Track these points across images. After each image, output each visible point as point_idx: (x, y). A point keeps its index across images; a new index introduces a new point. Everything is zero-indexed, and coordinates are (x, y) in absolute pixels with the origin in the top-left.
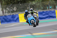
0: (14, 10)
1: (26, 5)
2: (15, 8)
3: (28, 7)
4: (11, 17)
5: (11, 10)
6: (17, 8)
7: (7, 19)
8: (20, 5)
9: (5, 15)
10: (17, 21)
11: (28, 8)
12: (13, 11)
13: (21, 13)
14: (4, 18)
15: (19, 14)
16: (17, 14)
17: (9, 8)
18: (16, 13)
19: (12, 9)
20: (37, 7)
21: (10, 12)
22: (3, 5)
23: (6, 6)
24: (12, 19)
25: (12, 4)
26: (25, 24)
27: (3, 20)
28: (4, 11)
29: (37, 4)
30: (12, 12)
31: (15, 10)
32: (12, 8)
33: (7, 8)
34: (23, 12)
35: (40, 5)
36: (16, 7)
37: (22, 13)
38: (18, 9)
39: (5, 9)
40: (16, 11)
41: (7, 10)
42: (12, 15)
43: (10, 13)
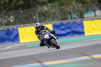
0: (9, 21)
1: (31, 13)
2: (11, 17)
3: (35, 15)
4: (4, 33)
5: (5, 21)
6: (16, 18)
8: (21, 12)
10: (15, 40)
11: (34, 17)
12: (8, 24)
13: (22, 25)
15: (19, 29)
16: (15, 28)
17: (1, 17)
18: (13, 26)
19: (7, 19)
20: (52, 15)
21: (4, 24)
24: (6, 37)
26: (29, 46)
29: (50, 11)
31: (12, 21)
32: (6, 17)
34: (26, 25)
35: (57, 12)
36: (13, 15)
37: (24, 26)
38: (17, 20)
40: (14, 23)
42: (6, 29)
43: (2, 27)
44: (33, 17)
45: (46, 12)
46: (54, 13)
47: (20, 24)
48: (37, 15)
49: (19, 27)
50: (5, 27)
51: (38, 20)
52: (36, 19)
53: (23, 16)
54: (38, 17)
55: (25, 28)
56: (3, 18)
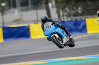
2: (79, 8)
4: (72, 23)
5: (74, 12)
6: (84, 9)
7: (66, 26)
8: (89, 3)
9: (63, 20)
10: (83, 31)
12: (77, 14)
13: (90, 16)
15: (87, 20)
16: (83, 19)
18: (81, 17)
19: (75, 10)
21: (72, 14)
22: (60, 3)
23: (64, 4)
24: (74, 27)
25: (75, 2)
26: (96, 37)
28: (61, 13)
30: (75, 15)
31: (80, 12)
32: (74, 8)
33: (66, 9)
38: (86, 11)
39: (63, 9)
40: (82, 14)
41: (66, 11)
42: (74, 20)
43: (71, 17)
47: (88, 15)
49: (87, 18)
50: (73, 17)
53: (91, 8)
55: (93, 19)
56: (71, 9)
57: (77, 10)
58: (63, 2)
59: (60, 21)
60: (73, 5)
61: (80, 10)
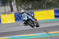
1: (42, 3)
3: (44, 4)
5: (27, 7)
8: (36, 2)
9: (20, 12)
11: (44, 6)
14: (18, 16)
16: (32, 12)
17: (24, 5)
20: (54, 5)
22: (18, 2)
25: (27, 1)
27: (18, 17)
28: (19, 8)
31: (30, 7)
32: (27, 5)
34: (38, 10)
35: (57, 3)
36: (32, 4)
38: (34, 7)
39: (20, 6)
41: (22, 7)
44: (42, 6)
45: (50, 3)
46: (55, 4)
47: (35, 9)
48: (45, 4)
49: (34, 11)
51: (46, 7)
52: (45, 7)
53: (37, 5)
54: (45, 6)
55: (38, 12)
56: (25, 5)
57: (28, 6)
58: (20, 2)
59: (18, 13)
60: (26, 4)
61: (30, 6)
